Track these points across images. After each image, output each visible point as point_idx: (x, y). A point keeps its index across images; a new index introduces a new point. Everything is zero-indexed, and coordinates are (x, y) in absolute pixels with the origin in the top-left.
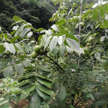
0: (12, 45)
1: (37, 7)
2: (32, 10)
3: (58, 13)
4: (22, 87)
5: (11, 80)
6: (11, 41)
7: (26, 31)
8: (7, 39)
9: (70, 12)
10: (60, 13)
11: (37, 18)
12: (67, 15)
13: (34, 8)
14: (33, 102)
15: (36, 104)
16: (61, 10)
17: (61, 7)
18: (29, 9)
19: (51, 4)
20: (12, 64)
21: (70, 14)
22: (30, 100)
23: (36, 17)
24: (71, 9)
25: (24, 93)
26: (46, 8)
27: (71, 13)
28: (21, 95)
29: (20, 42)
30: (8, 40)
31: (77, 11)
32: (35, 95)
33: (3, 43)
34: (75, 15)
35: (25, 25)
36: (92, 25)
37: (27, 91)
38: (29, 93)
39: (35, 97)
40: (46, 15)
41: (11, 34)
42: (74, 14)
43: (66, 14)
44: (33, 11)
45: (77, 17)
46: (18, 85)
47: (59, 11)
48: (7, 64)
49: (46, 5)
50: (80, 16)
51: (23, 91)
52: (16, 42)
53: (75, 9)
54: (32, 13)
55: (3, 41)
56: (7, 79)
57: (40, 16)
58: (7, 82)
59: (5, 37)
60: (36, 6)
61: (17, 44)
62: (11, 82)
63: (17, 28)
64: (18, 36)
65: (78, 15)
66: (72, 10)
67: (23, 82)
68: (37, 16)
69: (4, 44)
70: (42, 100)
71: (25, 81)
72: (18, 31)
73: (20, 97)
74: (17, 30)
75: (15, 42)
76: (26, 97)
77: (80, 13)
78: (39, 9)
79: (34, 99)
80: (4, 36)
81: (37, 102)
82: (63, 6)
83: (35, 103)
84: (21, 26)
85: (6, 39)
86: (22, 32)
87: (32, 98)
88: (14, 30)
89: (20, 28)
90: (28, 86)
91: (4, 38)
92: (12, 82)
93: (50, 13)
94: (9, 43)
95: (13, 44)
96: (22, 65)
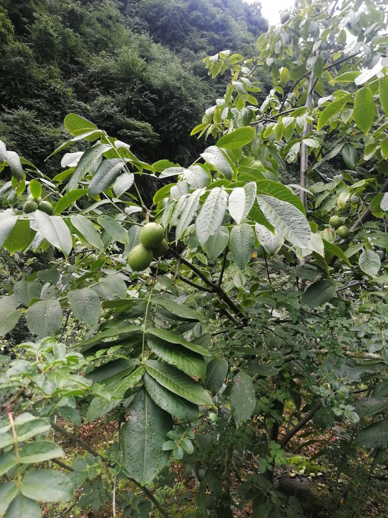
0: (58, 219)
1: (147, 87)
2: (128, 95)
3: (223, 108)
4: (93, 373)
5: (57, 349)
6: (54, 206)
7: (109, 168)
8: (40, 198)
9: (266, 103)
10: (230, 104)
11: (148, 125)
12: (257, 113)
13: (134, 88)
14: (135, 428)
15: (147, 437)
16: (235, 95)
17: (234, 83)
18: (118, 92)
19: (195, 74)
20: (56, 289)
21: (268, 111)
22: (124, 420)
23: (141, 120)
24: (272, 92)
25: (102, 395)
26: (180, 88)
27: (269, 104)
28: (92, 403)
29: (88, 210)
30: (45, 202)
31: (292, 99)
32: (144, 402)
33: (25, 215)
34: (286, 114)
35: (108, 149)
36: (352, 151)
37: (112, 390)
38: (121, 395)
39: (144, 409)
40: (179, 115)
41: (55, 182)
42: (281, 110)
43: (254, 109)
44: (130, 100)
45: (295, 121)
46: (82, 364)
47: (227, 100)
48: (40, 289)
49: (179, 79)
50: (305, 115)
51: (101, 387)
52: (74, 209)
53: (286, 93)
54: (126, 107)
55: (24, 205)
56: (43, 344)
57: (155, 118)
58: (43, 356)
59: (35, 192)
60: (142, 80)
61: (79, 216)
62: (57, 357)
63: (78, 160)
64: (80, 187)
65: (299, 114)
66: (276, 93)
67: (99, 354)
68: (147, 118)
69: (30, 217)
70: (166, 420)
71: (106, 353)
72: (81, 168)
73: (90, 409)
74: (76, 168)
75: (67, 210)
76: (110, 409)
77: (306, 106)
78: (153, 91)
79: (138, 418)
80: (29, 188)
81: (151, 430)
82: (241, 81)
83: (143, 433)
84: (94, 153)
85: (36, 201)
86: (94, 173)
87: (133, 412)
88: (67, 168)
89: (88, 158)
90: (116, 371)
91: (31, 196)
92: (61, 355)
93: (191, 105)
94: (50, 212)
95: (64, 217)
96: (96, 294)
